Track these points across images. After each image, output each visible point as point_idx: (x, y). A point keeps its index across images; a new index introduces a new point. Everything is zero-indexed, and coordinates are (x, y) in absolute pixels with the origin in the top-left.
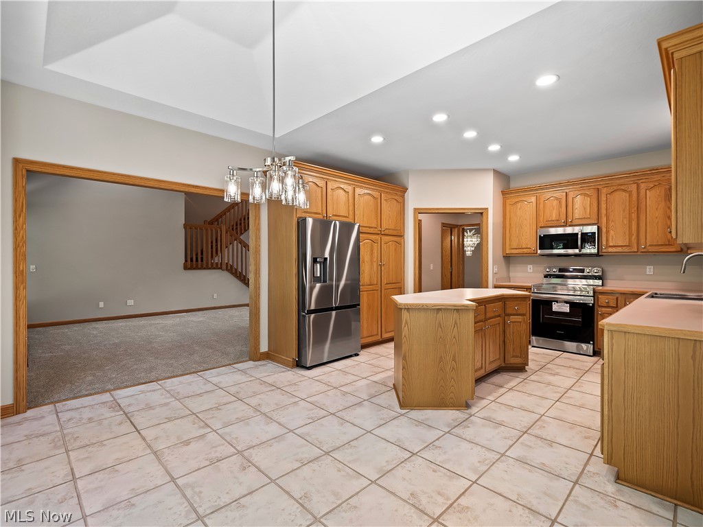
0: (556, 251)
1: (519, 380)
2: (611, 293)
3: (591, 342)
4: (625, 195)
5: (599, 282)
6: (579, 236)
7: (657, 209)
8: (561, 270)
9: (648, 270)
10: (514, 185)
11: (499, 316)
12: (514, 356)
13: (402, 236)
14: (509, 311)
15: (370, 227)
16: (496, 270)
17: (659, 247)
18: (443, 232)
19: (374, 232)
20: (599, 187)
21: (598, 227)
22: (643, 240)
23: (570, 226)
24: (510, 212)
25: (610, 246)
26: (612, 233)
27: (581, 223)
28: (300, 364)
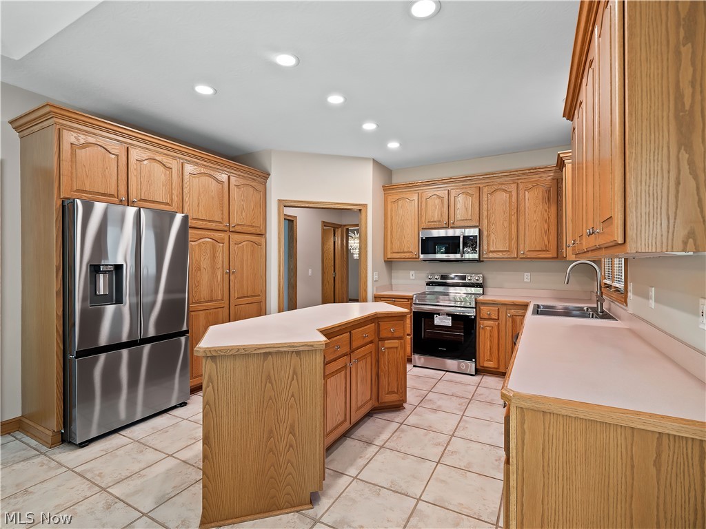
0: (439, 256)
1: (394, 426)
2: (494, 304)
3: (474, 360)
4: (505, 196)
5: (480, 290)
6: (461, 240)
7: (535, 211)
8: (443, 277)
9: (525, 277)
10: (397, 180)
11: (371, 342)
12: (389, 393)
13: (262, 235)
14: (384, 334)
15: (210, 221)
16: (376, 277)
17: (538, 253)
18: (324, 233)
19: (217, 228)
20: (480, 185)
21: (480, 229)
22: (522, 246)
23: (452, 228)
24: (391, 210)
25: (491, 251)
26: (492, 236)
27: (463, 225)
28: (66, 438)
